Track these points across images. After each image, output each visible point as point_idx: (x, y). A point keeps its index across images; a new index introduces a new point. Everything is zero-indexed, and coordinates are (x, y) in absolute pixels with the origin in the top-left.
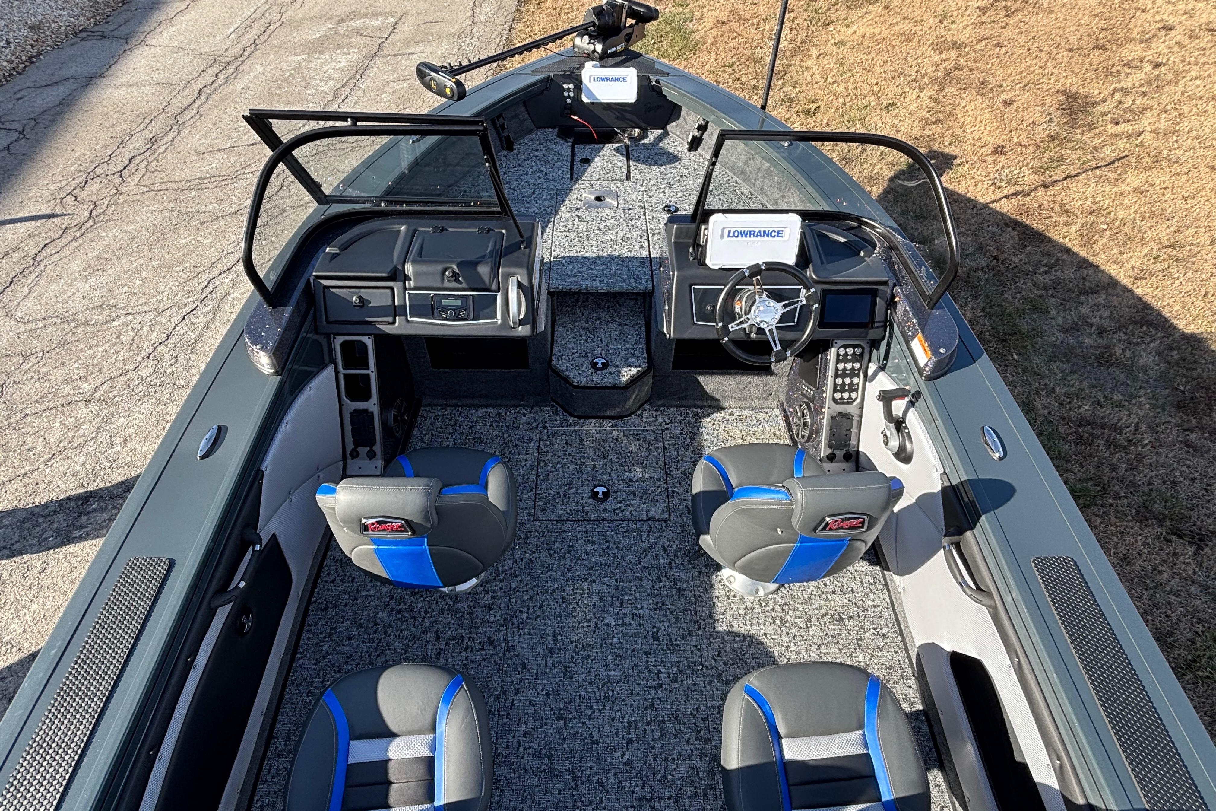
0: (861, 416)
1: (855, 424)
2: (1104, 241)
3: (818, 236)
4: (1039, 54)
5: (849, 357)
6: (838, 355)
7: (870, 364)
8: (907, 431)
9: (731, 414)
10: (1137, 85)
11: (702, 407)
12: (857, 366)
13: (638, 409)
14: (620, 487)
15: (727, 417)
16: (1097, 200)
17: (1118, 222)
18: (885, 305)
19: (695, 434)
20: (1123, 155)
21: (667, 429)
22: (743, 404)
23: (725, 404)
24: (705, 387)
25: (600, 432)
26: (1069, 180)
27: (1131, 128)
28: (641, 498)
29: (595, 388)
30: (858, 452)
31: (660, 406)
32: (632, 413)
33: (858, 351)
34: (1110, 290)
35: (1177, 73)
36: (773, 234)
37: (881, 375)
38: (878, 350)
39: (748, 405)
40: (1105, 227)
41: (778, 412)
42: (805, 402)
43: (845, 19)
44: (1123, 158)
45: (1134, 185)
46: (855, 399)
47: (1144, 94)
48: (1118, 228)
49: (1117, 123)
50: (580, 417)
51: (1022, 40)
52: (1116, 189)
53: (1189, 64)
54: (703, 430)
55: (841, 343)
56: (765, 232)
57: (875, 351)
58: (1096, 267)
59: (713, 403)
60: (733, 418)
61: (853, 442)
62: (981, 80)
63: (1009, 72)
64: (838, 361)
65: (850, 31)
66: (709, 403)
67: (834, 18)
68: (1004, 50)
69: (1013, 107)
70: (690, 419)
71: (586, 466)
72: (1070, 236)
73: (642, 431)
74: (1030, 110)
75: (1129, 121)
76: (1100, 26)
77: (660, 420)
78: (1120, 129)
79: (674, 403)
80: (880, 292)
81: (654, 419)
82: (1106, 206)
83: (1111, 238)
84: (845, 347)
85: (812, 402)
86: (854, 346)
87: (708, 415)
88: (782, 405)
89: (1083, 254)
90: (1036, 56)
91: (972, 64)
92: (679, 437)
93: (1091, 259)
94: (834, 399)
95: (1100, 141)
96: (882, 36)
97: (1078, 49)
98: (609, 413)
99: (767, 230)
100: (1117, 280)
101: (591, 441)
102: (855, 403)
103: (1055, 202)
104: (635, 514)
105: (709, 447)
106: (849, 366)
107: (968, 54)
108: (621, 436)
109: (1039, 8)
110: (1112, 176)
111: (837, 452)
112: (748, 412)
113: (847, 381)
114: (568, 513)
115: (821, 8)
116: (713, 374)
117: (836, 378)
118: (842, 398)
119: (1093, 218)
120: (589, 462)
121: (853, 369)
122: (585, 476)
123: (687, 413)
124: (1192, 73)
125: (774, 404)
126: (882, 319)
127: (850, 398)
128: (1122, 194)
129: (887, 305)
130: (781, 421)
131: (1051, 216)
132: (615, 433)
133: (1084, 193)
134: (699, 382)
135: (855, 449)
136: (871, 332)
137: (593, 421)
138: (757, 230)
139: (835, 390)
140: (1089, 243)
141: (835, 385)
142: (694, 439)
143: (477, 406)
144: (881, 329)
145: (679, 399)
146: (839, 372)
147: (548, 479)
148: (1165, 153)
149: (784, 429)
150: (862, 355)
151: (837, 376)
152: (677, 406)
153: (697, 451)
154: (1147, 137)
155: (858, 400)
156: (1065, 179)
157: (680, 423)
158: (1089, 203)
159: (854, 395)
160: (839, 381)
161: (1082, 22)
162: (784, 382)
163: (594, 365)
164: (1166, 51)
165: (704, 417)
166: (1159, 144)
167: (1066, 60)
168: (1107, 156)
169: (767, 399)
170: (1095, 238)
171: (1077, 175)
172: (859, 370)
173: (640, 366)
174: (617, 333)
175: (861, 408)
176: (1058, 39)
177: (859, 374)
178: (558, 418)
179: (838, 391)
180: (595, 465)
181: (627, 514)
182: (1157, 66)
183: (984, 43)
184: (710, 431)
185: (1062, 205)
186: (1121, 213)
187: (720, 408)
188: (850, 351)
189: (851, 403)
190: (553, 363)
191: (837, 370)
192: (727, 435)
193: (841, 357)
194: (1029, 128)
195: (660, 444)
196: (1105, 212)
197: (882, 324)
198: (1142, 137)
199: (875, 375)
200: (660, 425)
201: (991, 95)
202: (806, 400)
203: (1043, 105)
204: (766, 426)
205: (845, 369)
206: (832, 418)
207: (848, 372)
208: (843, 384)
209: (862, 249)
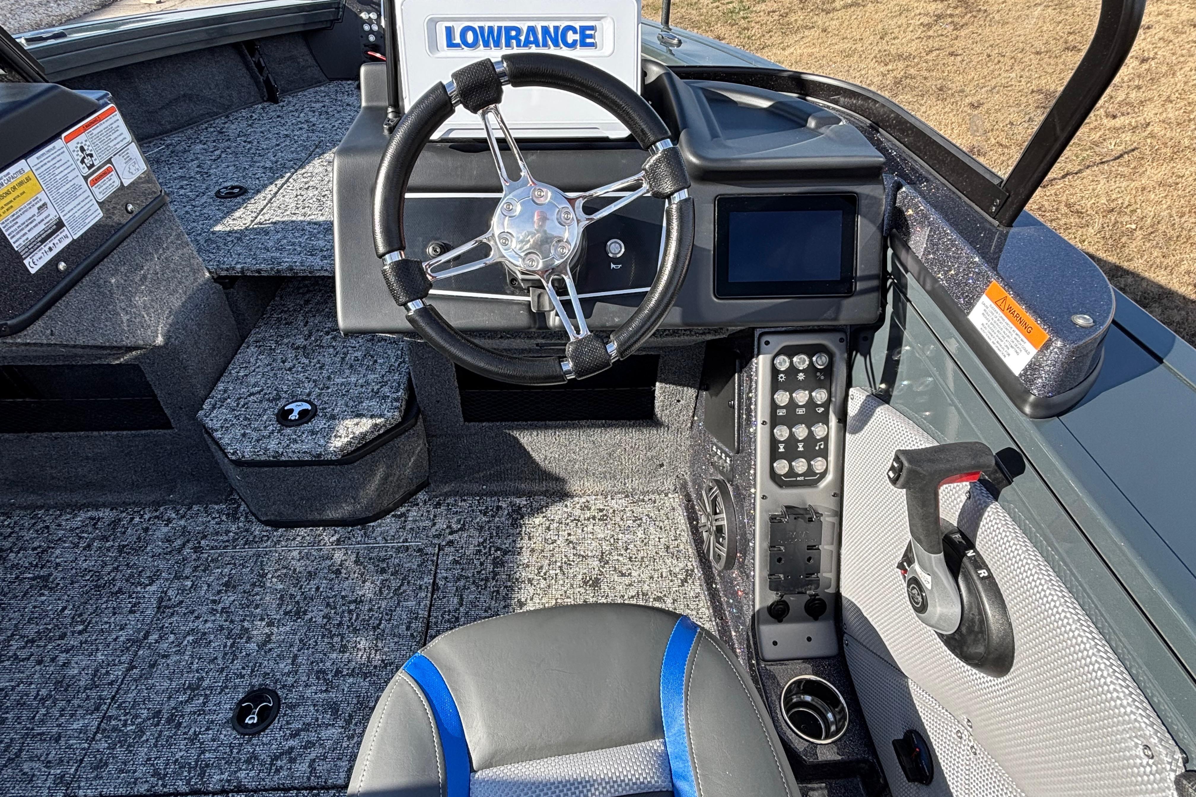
0: (839, 514)
1: (827, 533)
2: (1138, 242)
3: (710, 100)
4: (1002, 59)
5: (801, 376)
6: (775, 372)
7: (852, 391)
8: (983, 573)
9: (586, 507)
10: (1126, 79)
11: (530, 494)
12: (820, 396)
13: (401, 503)
14: (308, 693)
15: (577, 512)
16: (1114, 197)
17: (1149, 221)
18: (879, 236)
19: (505, 553)
20: (1133, 147)
21: (451, 543)
22: (607, 485)
23: (574, 486)
24: (534, 455)
25: (308, 556)
26: (1070, 177)
27: (1134, 120)
28: (348, 722)
29: (276, 463)
30: (838, 596)
31: (447, 495)
32: (387, 512)
33: (820, 361)
34: (1165, 301)
35: (1171, 66)
36: (571, 37)
37: (882, 412)
38: (866, 353)
39: (619, 487)
40: (1134, 226)
41: (675, 500)
42: (717, 481)
43: (780, 44)
44: (1133, 150)
45: (1159, 177)
46: (823, 475)
47: (1139, 87)
48: (1152, 226)
49: (1114, 117)
50: (276, 525)
51: (978, 48)
52: (1137, 184)
53: (1183, 56)
54: (525, 543)
55: (778, 342)
56: (545, 30)
57: (859, 359)
58: (1135, 275)
59: (552, 485)
60: (588, 514)
61: (826, 574)
62: (938, 86)
63: (970, 77)
64: (775, 385)
65: (787, 53)
66: (544, 486)
67: (769, 43)
68: (959, 58)
69: (983, 109)
70: (502, 519)
71: (248, 641)
72: (1090, 239)
73: (398, 550)
74: (1003, 111)
75: (1128, 114)
76: (1066, 31)
77: (441, 524)
78: (1118, 122)
79: (476, 487)
80: (863, 203)
81: (428, 523)
82: (1126, 203)
83: (1146, 238)
84: (790, 352)
85: (731, 481)
86: (811, 351)
87: (539, 510)
88: (684, 486)
89: (1112, 259)
90: (999, 62)
91: (925, 73)
92: (470, 561)
93: (1125, 265)
94: (774, 476)
95: (1098, 135)
96: (822, 54)
97: (1047, 52)
98: (331, 514)
99: (551, 25)
100: (1170, 290)
101: (281, 579)
102: (823, 484)
103: (1059, 202)
104: (321, 767)
105: (530, 581)
106: (801, 397)
107: (918, 64)
108: (350, 563)
109: (991, 21)
110: (1126, 170)
111: (791, 599)
112: (618, 503)
113: (801, 432)
114: (156, 774)
115: (754, 35)
116: (547, 427)
117: (772, 428)
118: (791, 472)
119: (1113, 217)
120: (260, 629)
121: (811, 404)
122: (238, 664)
123: (499, 508)
124: (1190, 64)
125: (669, 484)
126: (875, 270)
127: (810, 471)
128: (1144, 189)
129: (884, 239)
130: (681, 518)
131: (1058, 218)
132: (338, 556)
133: (1094, 190)
134: (521, 446)
135: (831, 590)
136: (848, 303)
137: (302, 531)
138: (524, 26)
139: (774, 456)
140: (1117, 246)
141: (774, 442)
142: (502, 565)
143: (76, 508)
144: (874, 296)
145: (488, 480)
146: (781, 413)
147: (151, 676)
148: (1186, 142)
149: (686, 536)
150: (829, 371)
151: (775, 421)
152: (481, 495)
153: (503, 591)
154: (1156, 128)
155: (830, 477)
156: (1064, 177)
157: (481, 529)
158: (1103, 200)
159: (819, 465)
160: (782, 433)
161: (1045, 28)
162: (685, 441)
163: (283, 416)
164: (1150, 46)
165: (532, 514)
166: (1176, 133)
167: (1035, 62)
168: (1112, 151)
169: (653, 474)
170: (1124, 240)
171: (1080, 171)
172: (826, 405)
173: (381, 416)
174: (359, 354)
175: (839, 495)
176: (1021, 45)
177: (826, 413)
178: (234, 528)
179: (782, 456)
180: (269, 636)
181: (303, 767)
182: (1144, 61)
183: (935, 53)
184: (538, 547)
185: (1068, 206)
186: (1150, 211)
187: (563, 495)
188: (801, 361)
189: (813, 484)
190: (201, 413)
191: (774, 406)
192: (570, 553)
193: (782, 377)
194: (1006, 129)
195: (428, 580)
196: (1128, 211)
197: (875, 283)
198: (1150, 129)
199: (865, 414)
200: (438, 536)
201: (952, 100)
202: (720, 477)
203: (1019, 105)
204: (652, 529)
205: (792, 405)
206: (773, 518)
207: (801, 411)
208: (792, 440)
209: (809, 115)
